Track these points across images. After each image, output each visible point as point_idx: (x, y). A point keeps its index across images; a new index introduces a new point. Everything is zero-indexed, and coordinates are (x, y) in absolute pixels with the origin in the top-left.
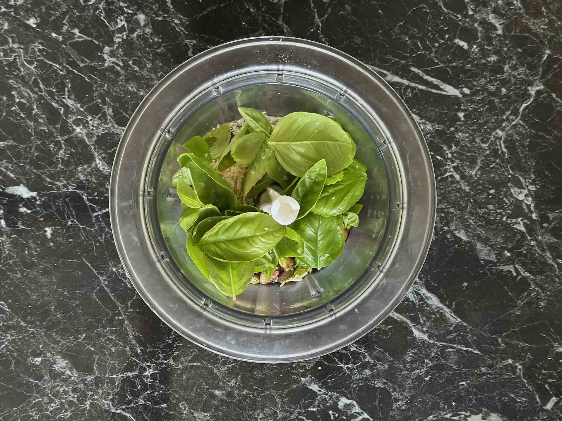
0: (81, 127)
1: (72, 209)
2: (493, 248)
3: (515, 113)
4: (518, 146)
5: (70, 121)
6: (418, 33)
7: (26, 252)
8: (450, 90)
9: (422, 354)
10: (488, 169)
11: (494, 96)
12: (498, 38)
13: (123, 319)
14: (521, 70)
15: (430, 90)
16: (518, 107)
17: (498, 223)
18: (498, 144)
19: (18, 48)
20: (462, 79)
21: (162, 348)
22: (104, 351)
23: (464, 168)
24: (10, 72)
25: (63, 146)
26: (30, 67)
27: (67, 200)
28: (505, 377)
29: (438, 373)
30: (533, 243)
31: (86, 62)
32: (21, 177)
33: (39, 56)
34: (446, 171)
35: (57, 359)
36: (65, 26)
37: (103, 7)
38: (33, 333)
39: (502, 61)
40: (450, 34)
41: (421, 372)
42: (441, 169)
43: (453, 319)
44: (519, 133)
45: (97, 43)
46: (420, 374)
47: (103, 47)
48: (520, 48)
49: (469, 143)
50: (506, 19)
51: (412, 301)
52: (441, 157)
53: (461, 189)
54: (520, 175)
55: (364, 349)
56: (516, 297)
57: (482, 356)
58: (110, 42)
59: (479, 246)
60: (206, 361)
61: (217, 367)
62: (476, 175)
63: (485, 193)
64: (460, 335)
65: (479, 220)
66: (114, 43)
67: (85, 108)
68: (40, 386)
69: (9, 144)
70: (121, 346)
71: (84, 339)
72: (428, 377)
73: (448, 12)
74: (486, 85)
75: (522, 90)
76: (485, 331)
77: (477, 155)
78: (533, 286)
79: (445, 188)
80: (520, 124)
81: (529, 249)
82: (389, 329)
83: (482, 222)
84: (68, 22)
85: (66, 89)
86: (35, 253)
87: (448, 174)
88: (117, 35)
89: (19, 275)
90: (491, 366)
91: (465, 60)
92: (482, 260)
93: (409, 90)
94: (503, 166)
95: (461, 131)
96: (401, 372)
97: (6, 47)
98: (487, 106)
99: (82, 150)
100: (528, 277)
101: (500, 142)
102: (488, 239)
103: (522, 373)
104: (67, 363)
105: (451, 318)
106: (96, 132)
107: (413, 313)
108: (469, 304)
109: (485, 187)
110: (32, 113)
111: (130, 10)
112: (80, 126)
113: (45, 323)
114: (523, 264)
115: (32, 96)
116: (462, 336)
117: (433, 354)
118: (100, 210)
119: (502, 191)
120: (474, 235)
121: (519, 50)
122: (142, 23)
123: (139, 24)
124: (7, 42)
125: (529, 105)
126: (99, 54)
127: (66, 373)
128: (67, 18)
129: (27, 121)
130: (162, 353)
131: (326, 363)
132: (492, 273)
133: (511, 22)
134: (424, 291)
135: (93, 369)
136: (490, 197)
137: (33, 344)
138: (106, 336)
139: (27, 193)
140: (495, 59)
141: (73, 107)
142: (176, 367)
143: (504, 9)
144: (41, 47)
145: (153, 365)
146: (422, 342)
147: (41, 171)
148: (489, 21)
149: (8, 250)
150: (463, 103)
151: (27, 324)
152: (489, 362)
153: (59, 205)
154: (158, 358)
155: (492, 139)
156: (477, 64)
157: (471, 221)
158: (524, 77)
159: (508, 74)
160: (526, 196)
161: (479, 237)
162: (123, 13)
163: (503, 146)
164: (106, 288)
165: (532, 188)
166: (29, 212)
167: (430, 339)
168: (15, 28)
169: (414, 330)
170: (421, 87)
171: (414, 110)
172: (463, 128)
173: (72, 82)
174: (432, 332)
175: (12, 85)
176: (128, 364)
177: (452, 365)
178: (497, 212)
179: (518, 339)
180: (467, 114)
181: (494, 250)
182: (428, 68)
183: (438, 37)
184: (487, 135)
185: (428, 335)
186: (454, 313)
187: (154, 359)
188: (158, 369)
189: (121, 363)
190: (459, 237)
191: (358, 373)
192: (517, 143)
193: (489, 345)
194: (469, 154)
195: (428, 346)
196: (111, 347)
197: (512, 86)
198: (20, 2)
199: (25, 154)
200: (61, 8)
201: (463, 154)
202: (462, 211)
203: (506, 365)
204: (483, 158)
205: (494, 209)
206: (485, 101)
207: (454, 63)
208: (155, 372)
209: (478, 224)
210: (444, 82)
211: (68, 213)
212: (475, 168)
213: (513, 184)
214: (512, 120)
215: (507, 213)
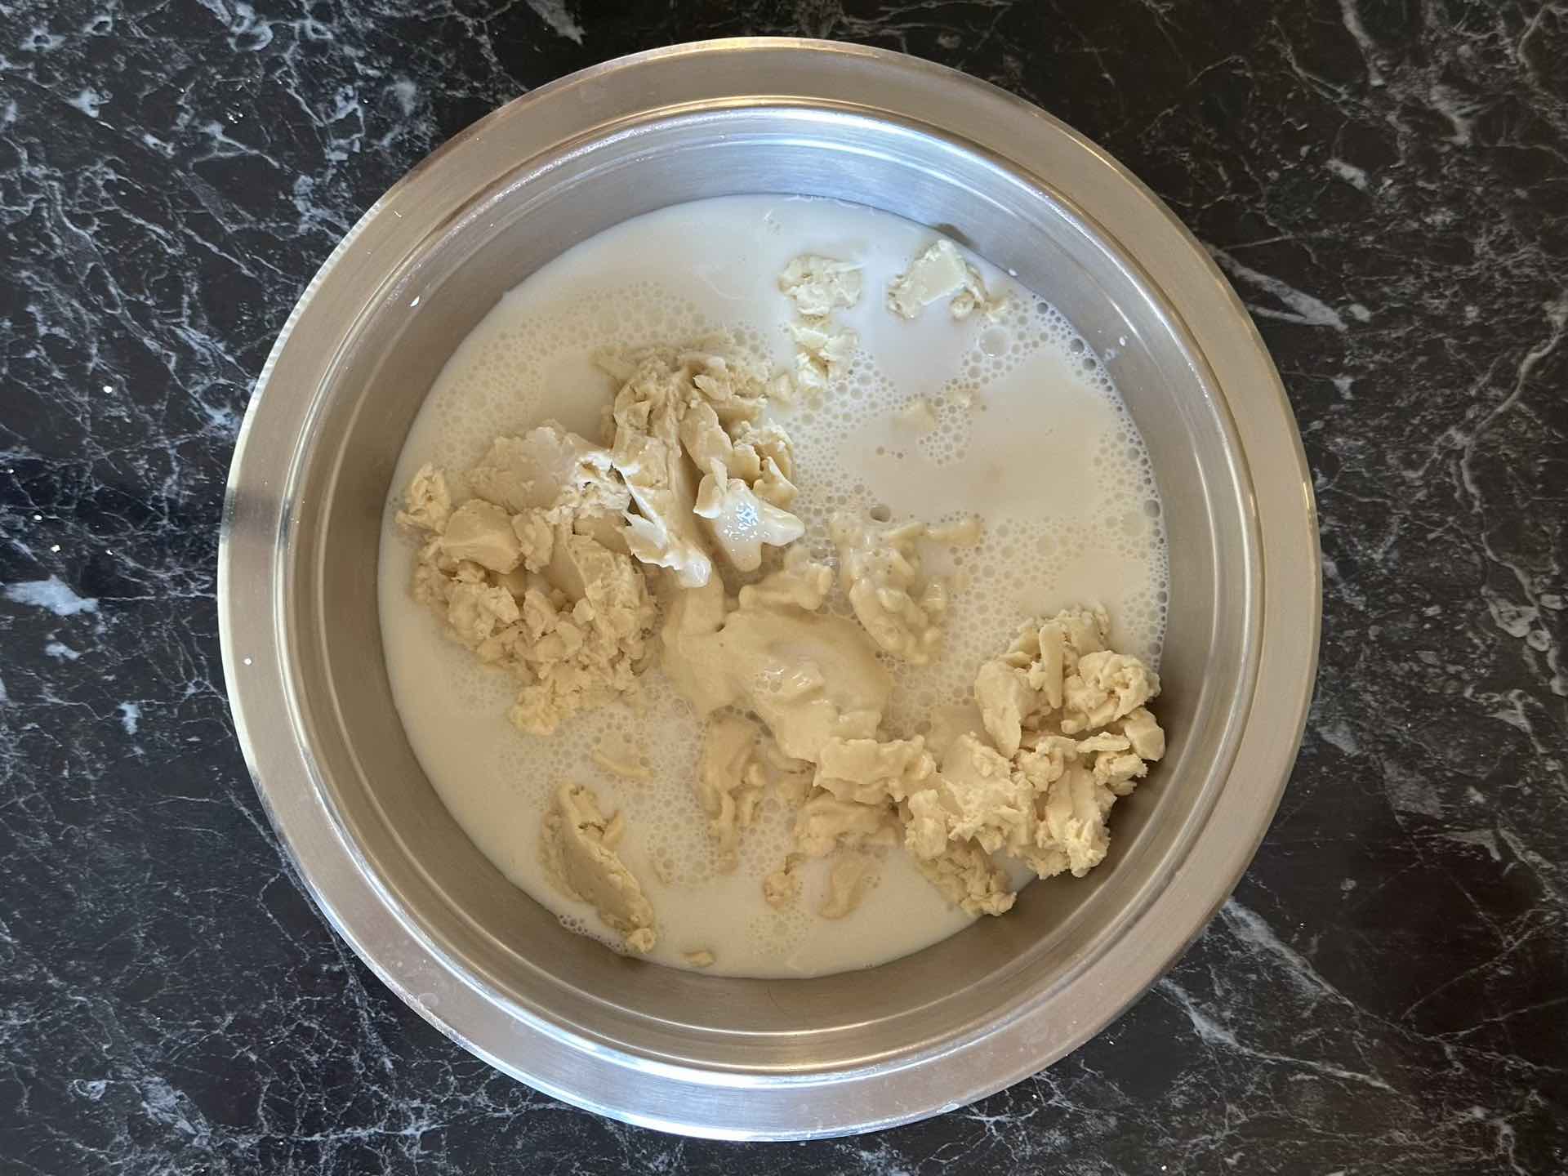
0: (227, 410)
1: (197, 649)
2: (1433, 778)
3: (1505, 378)
4: (1512, 478)
5: (196, 391)
6: (1216, 140)
7: (66, 773)
8: (1313, 311)
9: (1218, 1087)
10: (1421, 544)
11: (1445, 330)
12: (1458, 156)
13: (343, 973)
14: (1526, 251)
15: (1251, 308)
16: (1513, 361)
17: (1449, 705)
18: (1452, 469)
19: (47, 177)
20: (1348, 276)
21: (455, 1059)
22: (287, 1065)
23: (1350, 541)
24: (23, 248)
25: (174, 464)
26: (81, 232)
27: (184, 622)
28: (1463, 1158)
29: (1266, 1144)
30: (1552, 765)
31: (243, 220)
33: (105, 202)
35: (150, 1086)
36: (182, 114)
37: (293, 59)
38: (82, 1008)
39: (1467, 225)
40: (1313, 144)
41: (1213, 1142)
43: (1313, 987)
44: (1515, 440)
45: (276, 164)
46: (1212, 1147)
47: (294, 177)
48: (1523, 186)
49: (1367, 468)
50: (1479, 102)
53: (1340, 601)
54: (1515, 564)
56: (1500, 923)
57: (1397, 1097)
58: (314, 163)
59: (1391, 771)
62: (1385, 561)
63: (1413, 617)
64: (1330, 1034)
65: (1394, 695)
66: (325, 164)
67: (239, 353)
68: (102, 1163)
69: (19, 457)
70: (336, 1050)
71: (230, 1026)
72: (1236, 1156)
73: (1309, 79)
74: (1418, 295)
75: (1525, 311)
76: (1407, 1022)
78: (1550, 893)
80: (1521, 414)
81: (1540, 783)
84: (190, 103)
85: (186, 299)
86: (91, 777)
88: (335, 143)
89: (44, 840)
90: (1420, 1127)
91: (1357, 220)
92: (1401, 813)
94: (1467, 537)
95: (1343, 432)
96: (1155, 1139)
97: (9, 175)
98: (1422, 359)
100: (1536, 865)
101: (1458, 466)
102: (1419, 752)
103: (1511, 1150)
104: (180, 1097)
105: (1307, 982)
107: (1191, 967)
108: (1359, 942)
109: (1411, 599)
110: (85, 368)
111: (374, 68)
112: (224, 406)
113: (116, 981)
114: (1522, 827)
115: (85, 317)
116: (1337, 1037)
119: (1463, 611)
120: (1377, 740)
121: (1521, 193)
122: (408, 108)
123: (397, 108)
124: (17, 162)
125: (1544, 358)
126: (282, 197)
127: (179, 1125)
128: (187, 90)
129: (71, 390)
130: (455, 1073)
132: (1428, 852)
133: (1498, 110)
135: (256, 1117)
136: (1427, 626)
137: (84, 1041)
138: (293, 1021)
139: (67, 601)
140: (1448, 220)
141: (203, 350)
142: (497, 1115)
144: (112, 176)
145: (428, 1106)
146: (1217, 1052)
147: (112, 537)
148: (1430, 108)
149: (13, 767)
150: (1350, 347)
151: (65, 984)
152: (1416, 1114)
153: (160, 636)
154: (445, 1086)
155: (1435, 455)
156: (1390, 236)
157: (1368, 697)
158: (1533, 273)
159: (1484, 263)
160: (1535, 625)
161: (1392, 748)
162: (352, 76)
163: (1466, 476)
164: (294, 881)
165: (1553, 602)
166: (74, 655)
167: (1242, 1044)
168: (37, 119)
169: (1196, 1018)
172: (1350, 421)
173: (202, 279)
174: (1250, 1023)
175: (29, 287)
176: (355, 1102)
177: (1306, 1120)
178: (1446, 673)
179: (1504, 1050)
180: (1362, 381)
181: (1436, 783)
182: (1248, 245)
183: (1278, 151)
184: (1421, 445)
185: (1237, 1033)
186: (1314, 968)
187: (434, 1091)
188: (442, 1119)
189: (337, 1098)
190: (1331, 745)
191: (1029, 1139)
192: (1509, 469)
193: (1418, 1065)
194: (1366, 500)
195: (1236, 1063)
196: (307, 1052)
197: (1496, 298)
198: (54, 42)
199: (63, 487)
200: (171, 61)
201: (1349, 500)
202: (1341, 667)
203: (1466, 1124)
204: (1408, 513)
205: (1438, 663)
206: (1416, 343)
207: (1325, 231)
208: (434, 1126)
209: (1388, 707)
210: (1294, 286)
211: (186, 660)
212: (1382, 540)
213: (1497, 590)
214: (1495, 401)
215: (1475, 676)
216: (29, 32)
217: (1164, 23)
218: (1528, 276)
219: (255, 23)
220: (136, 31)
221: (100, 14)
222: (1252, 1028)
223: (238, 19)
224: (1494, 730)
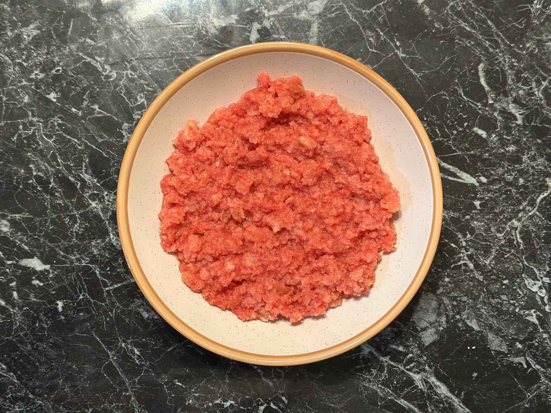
0: (97, 202)
1: (84, 283)
2: (505, 339)
3: (532, 203)
4: (534, 238)
5: (86, 195)
6: (436, 120)
7: (37, 325)
8: (467, 178)
10: (502, 259)
11: (512, 186)
12: (518, 128)
13: (130, 395)
14: (540, 161)
15: (446, 177)
16: (535, 198)
17: (510, 314)
18: (513, 234)
19: (38, 121)
20: (479, 167)
23: (478, 257)
24: (29, 145)
25: (78, 220)
26: (49, 140)
27: (79, 274)
30: (545, 336)
31: (105, 138)
32: (35, 249)
33: (58, 130)
34: (460, 259)
36: (85, 101)
37: (123, 84)
38: (40, 405)
39: (521, 151)
40: (469, 123)
42: (455, 256)
43: (462, 409)
44: (535, 225)
45: (116, 119)
47: (122, 124)
48: (540, 139)
49: (485, 232)
50: (526, 110)
51: (421, 390)
52: (455, 245)
53: (474, 277)
54: (534, 267)
56: (525, 389)
58: (129, 119)
59: (491, 336)
62: (490, 264)
65: (492, 310)
66: (133, 119)
67: (101, 183)
69: (25, 216)
73: (468, 100)
74: (503, 174)
75: (539, 181)
77: (492, 244)
78: (543, 379)
79: (458, 277)
80: (537, 216)
81: (541, 342)
83: (494, 313)
84: (88, 97)
85: (84, 164)
86: (46, 326)
87: (462, 262)
88: (137, 112)
89: (29, 347)
91: (483, 148)
92: (493, 350)
94: (518, 256)
95: (477, 220)
97: (25, 121)
98: (504, 196)
99: (97, 225)
100: (538, 370)
102: (500, 330)
105: (460, 407)
106: (111, 207)
107: (421, 401)
108: (478, 394)
109: (498, 277)
110: (49, 187)
111: (151, 87)
112: (96, 200)
113: (52, 396)
114: (534, 356)
115: (49, 169)
118: (111, 285)
119: (516, 282)
120: (486, 325)
121: (539, 141)
124: (28, 116)
125: (545, 197)
126: (118, 130)
128: (87, 93)
129: (44, 194)
132: (502, 364)
133: (532, 113)
134: (433, 380)
136: (504, 287)
138: (112, 412)
139: (41, 265)
140: (514, 149)
141: (89, 181)
143: (525, 99)
144: (60, 122)
147: (56, 244)
148: (509, 111)
149: (20, 322)
150: (479, 191)
151: (35, 397)
153: (71, 279)
155: (508, 229)
156: (494, 154)
157: (483, 311)
158: (543, 168)
159: (526, 164)
160: (540, 288)
161: (491, 327)
162: (143, 90)
163: (518, 236)
164: (114, 364)
165: (547, 280)
166: (41, 284)
168: (34, 101)
173: (90, 157)
175: (30, 158)
178: (510, 303)
180: (483, 203)
181: (506, 341)
182: (446, 155)
183: (456, 124)
184: (503, 225)
186: (463, 403)
190: (470, 327)
192: (533, 234)
194: (484, 243)
197: (530, 176)
198: (42, 76)
199: (40, 227)
200: (82, 84)
201: (478, 243)
202: (474, 300)
204: (498, 248)
205: (507, 300)
206: (502, 191)
207: (472, 152)
209: (490, 314)
210: (461, 170)
211: (80, 287)
212: (489, 257)
213: (528, 275)
214: (529, 211)
215: (520, 305)
216: (33, 72)
217: (419, 80)
218: (541, 169)
219: (111, 72)
220: (70, 73)
221: (57, 67)
223: (105, 70)
224: (525, 323)
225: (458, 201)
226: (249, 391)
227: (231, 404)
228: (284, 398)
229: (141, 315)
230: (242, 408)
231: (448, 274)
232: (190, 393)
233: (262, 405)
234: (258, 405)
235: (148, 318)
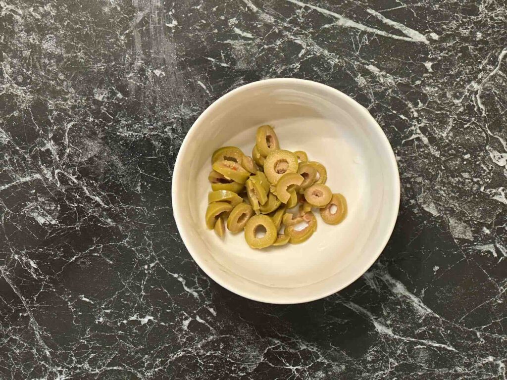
2: (469, 224)
3: (493, 62)
4: (498, 102)
8: (416, 36)
9: (386, 352)
10: (462, 129)
11: (469, 42)
13: (28, 316)
14: (499, 10)
15: (390, 35)
17: (474, 194)
18: (473, 99)
20: (429, 22)
21: (75, 350)
22: (7, 354)
23: (433, 129)
28: (485, 377)
29: (405, 374)
34: (411, 133)
41: (384, 374)
42: (406, 130)
43: (423, 310)
44: (498, 86)
46: (384, 376)
49: (439, 99)
51: (373, 290)
52: (406, 116)
53: (429, 154)
54: (500, 136)
55: (317, 347)
56: (497, 282)
57: (458, 353)
59: (452, 222)
60: (127, 364)
61: (141, 371)
62: (447, 137)
63: (459, 159)
64: (430, 329)
65: (452, 191)
74: (457, 29)
75: (500, 34)
77: (448, 113)
79: (411, 154)
80: (500, 76)
82: (345, 324)
83: (455, 194)
87: (414, 136)
90: (468, 365)
92: (456, 239)
93: (366, 37)
94: (480, 126)
95: (429, 85)
96: (361, 374)
98: (460, 54)
101: (475, 97)
102: (463, 214)
103: (504, 373)
105: (420, 308)
107: (374, 304)
108: (441, 291)
109: (458, 151)
116: (433, 330)
117: (399, 352)
119: (479, 156)
120: (446, 209)
130: (75, 356)
131: (271, 364)
132: (467, 254)
134: (387, 277)
136: (465, 163)
138: (8, 336)
142: (93, 372)
145: (64, 370)
146: (385, 338)
150: (431, 50)
152: (466, 360)
154: (72, 361)
157: (442, 192)
158: (503, 19)
159: (484, 15)
161: (452, 212)
163: (479, 101)
164: (7, 280)
167: (395, 334)
169: (376, 324)
170: (379, 32)
171: (373, 60)
174: (398, 326)
176: (35, 368)
177: (422, 364)
178: (473, 181)
179: (500, 333)
180: (436, 64)
181: (470, 226)
182: (389, 10)
184: (460, 89)
185: (393, 330)
186: (423, 303)
187: (66, 363)
188: (70, 374)
189: (28, 367)
190: (428, 212)
191: (310, 376)
192: (496, 98)
193: (466, 340)
194: (439, 112)
195: (393, 342)
196: (15, 349)
197: (488, 29)
201: (432, 112)
202: (431, 181)
203: (486, 363)
204: (456, 117)
205: (470, 178)
206: (458, 48)
207: (419, 3)
208: (67, 378)
209: (450, 196)
210: (407, 26)
212: (446, 128)
213: (493, 147)
214: (490, 70)
215: (485, 183)
218: (501, 20)
222: (399, 327)
224: (493, 204)
225: (406, 63)
226: (170, 304)
227: (149, 320)
228: (212, 310)
229: (36, 221)
230: (163, 324)
231: (399, 151)
232: (100, 310)
233: (186, 319)
234: (182, 319)
235: (44, 224)
